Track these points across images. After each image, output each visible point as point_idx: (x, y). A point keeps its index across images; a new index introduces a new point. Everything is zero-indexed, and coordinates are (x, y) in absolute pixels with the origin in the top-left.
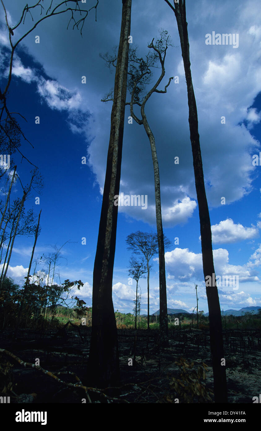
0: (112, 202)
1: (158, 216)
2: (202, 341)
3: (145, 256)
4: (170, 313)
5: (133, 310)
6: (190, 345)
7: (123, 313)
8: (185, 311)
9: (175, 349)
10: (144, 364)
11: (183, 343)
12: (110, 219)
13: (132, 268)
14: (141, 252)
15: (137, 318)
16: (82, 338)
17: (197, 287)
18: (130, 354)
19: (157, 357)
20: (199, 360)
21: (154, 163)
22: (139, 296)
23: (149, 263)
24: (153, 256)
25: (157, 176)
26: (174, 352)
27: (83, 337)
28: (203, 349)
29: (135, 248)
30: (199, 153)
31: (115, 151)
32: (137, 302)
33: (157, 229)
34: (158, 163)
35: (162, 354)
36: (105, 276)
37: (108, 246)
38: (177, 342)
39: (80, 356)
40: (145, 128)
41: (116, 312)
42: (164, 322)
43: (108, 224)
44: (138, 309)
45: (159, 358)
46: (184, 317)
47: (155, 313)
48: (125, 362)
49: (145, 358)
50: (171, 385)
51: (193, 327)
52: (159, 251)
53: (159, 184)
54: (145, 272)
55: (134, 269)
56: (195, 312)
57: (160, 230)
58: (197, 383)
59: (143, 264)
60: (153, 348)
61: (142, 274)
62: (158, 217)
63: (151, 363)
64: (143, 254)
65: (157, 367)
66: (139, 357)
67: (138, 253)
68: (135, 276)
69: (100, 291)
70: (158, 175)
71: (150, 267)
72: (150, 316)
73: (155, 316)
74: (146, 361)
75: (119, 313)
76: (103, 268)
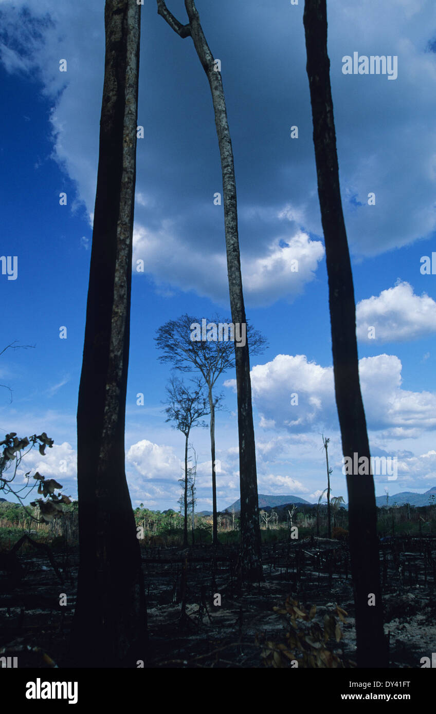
0: (126, 244)
1: (234, 276)
2: (339, 563)
3: (204, 375)
4: (265, 506)
5: (179, 502)
6: (311, 574)
7: (156, 510)
8: (299, 498)
9: (277, 584)
10: (206, 619)
11: (295, 571)
12: (122, 286)
13: (174, 403)
14: (193, 365)
15: (188, 520)
16: (58, 572)
17: (328, 444)
18: (175, 600)
19: (235, 603)
20: (332, 604)
21: (220, 142)
22: (191, 469)
23: (213, 390)
24: (221, 374)
25: (229, 177)
26: (276, 592)
27: (61, 570)
28: (342, 582)
29: (179, 358)
30: (328, 110)
31: (128, 113)
32: (187, 484)
33: (232, 308)
34: (230, 142)
35: (248, 597)
36: (114, 421)
37: (118, 351)
38: (282, 569)
39: (55, 613)
40: (196, 46)
41: (138, 508)
42: (252, 526)
43: (116, 297)
44: (189, 499)
45: (240, 605)
46: (298, 512)
47: (230, 507)
48: (161, 618)
49: (208, 606)
50: (265, 657)
51: (318, 534)
52: (237, 361)
53: (234, 197)
54: (205, 412)
55: (177, 406)
56: (324, 502)
57: (238, 311)
58: (322, 649)
59: (200, 393)
60: (226, 586)
61: (198, 417)
62: (234, 279)
63: (221, 616)
64: (199, 370)
65: (236, 623)
66: (194, 605)
67: (186, 367)
68: (180, 423)
69: (101, 456)
70: (231, 173)
71: (217, 401)
72: (220, 513)
73: (230, 515)
74: (210, 614)
75: (145, 510)
76: (107, 402)
